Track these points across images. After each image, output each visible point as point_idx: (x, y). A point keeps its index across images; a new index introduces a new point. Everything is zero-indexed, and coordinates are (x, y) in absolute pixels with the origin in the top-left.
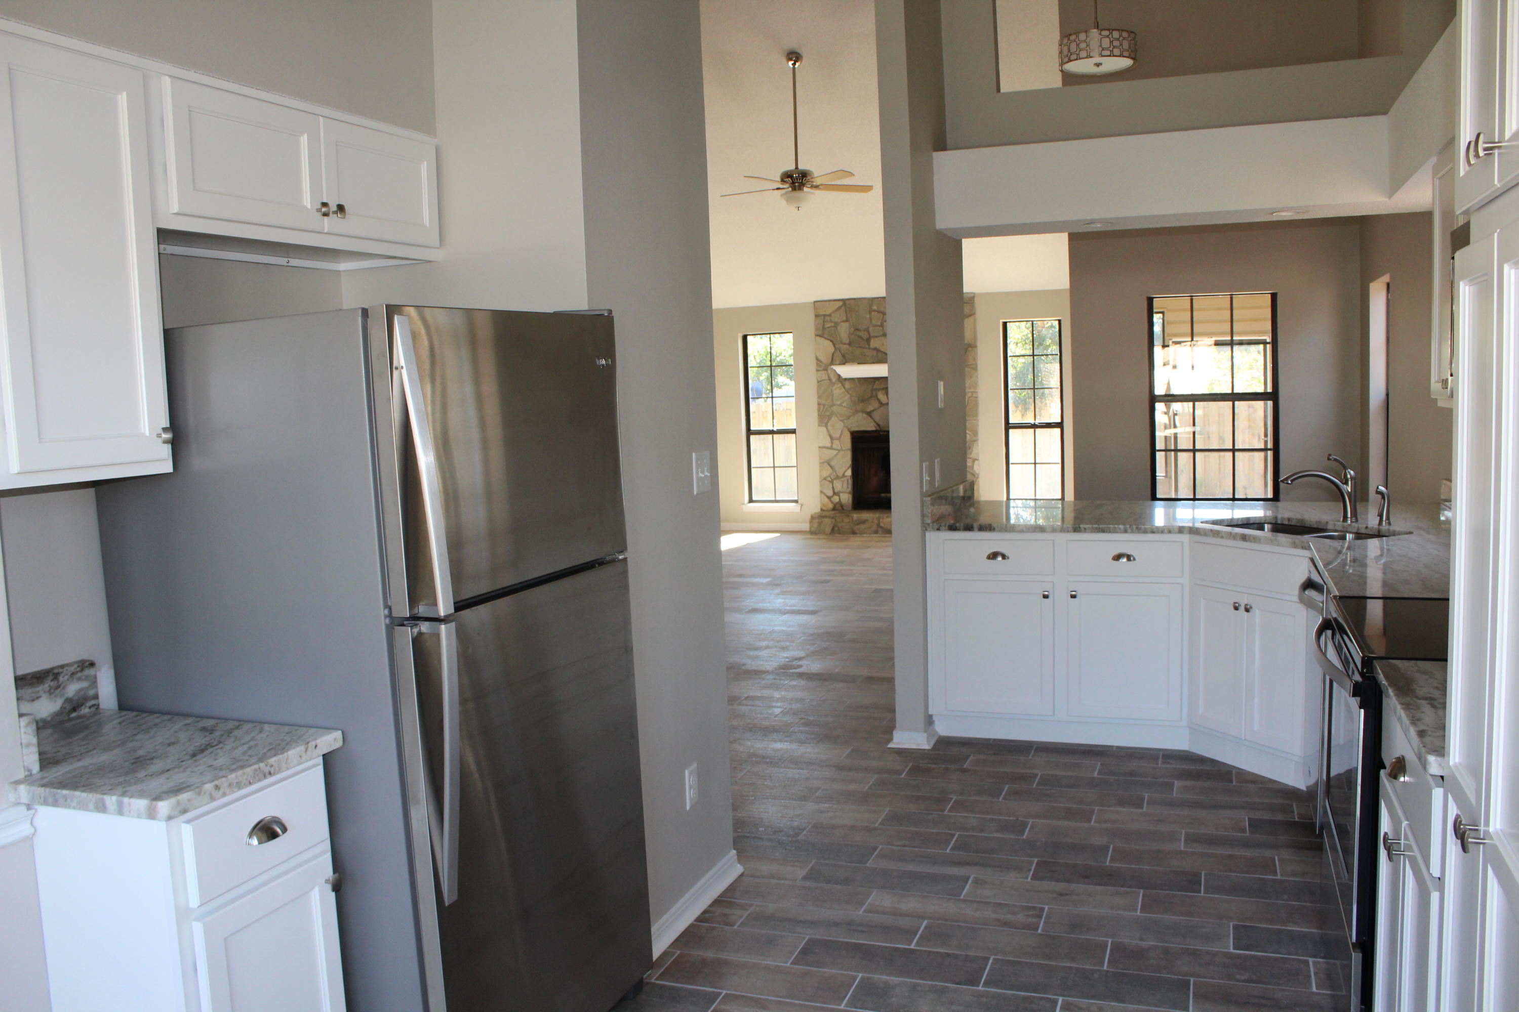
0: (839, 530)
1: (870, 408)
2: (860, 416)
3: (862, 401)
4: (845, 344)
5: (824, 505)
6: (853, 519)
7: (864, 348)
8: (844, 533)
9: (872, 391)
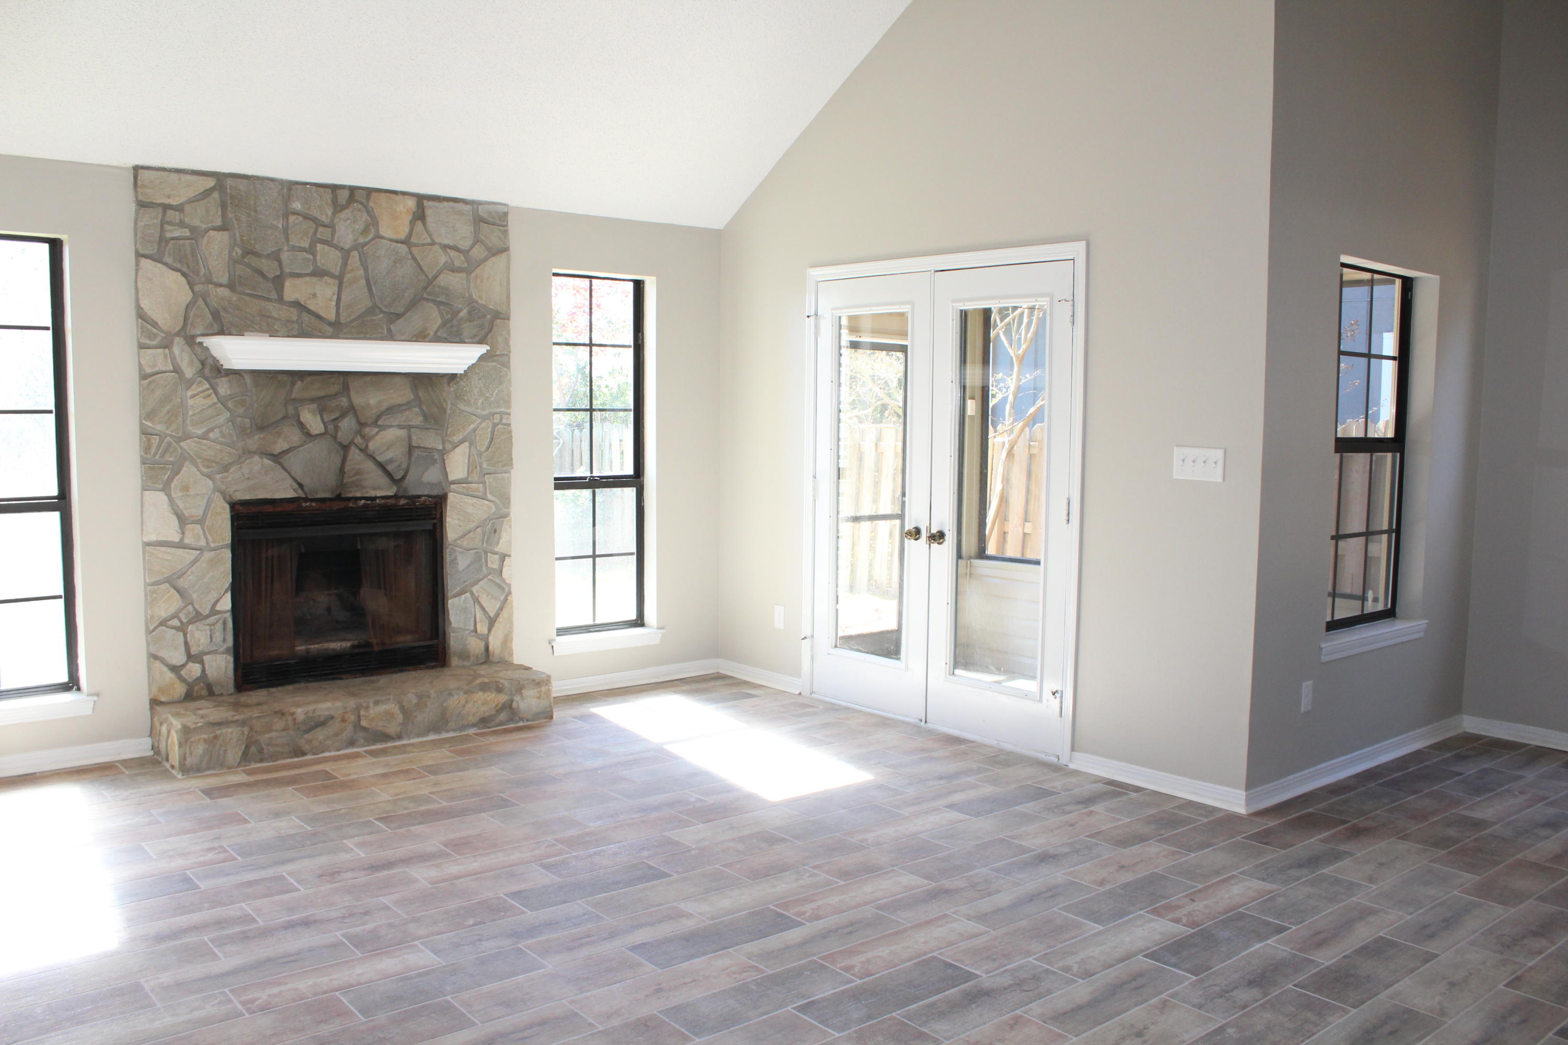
0: (261, 751)
1: (280, 445)
2: (258, 463)
3: (261, 428)
4: (221, 285)
5: (161, 690)
6: (295, 719)
7: (269, 300)
8: (274, 757)
9: (285, 405)
